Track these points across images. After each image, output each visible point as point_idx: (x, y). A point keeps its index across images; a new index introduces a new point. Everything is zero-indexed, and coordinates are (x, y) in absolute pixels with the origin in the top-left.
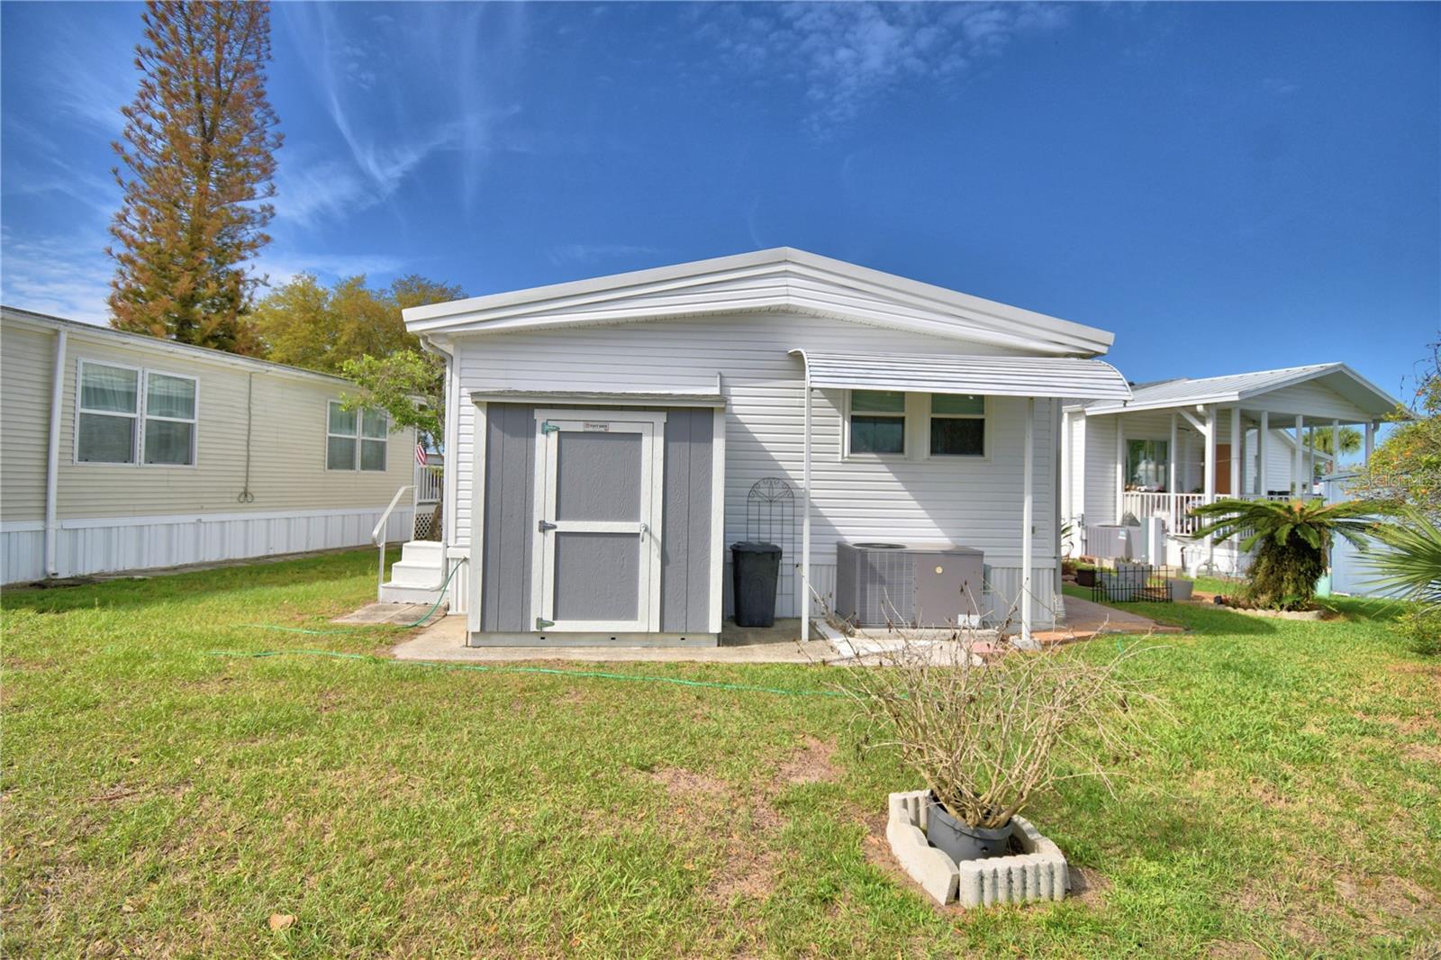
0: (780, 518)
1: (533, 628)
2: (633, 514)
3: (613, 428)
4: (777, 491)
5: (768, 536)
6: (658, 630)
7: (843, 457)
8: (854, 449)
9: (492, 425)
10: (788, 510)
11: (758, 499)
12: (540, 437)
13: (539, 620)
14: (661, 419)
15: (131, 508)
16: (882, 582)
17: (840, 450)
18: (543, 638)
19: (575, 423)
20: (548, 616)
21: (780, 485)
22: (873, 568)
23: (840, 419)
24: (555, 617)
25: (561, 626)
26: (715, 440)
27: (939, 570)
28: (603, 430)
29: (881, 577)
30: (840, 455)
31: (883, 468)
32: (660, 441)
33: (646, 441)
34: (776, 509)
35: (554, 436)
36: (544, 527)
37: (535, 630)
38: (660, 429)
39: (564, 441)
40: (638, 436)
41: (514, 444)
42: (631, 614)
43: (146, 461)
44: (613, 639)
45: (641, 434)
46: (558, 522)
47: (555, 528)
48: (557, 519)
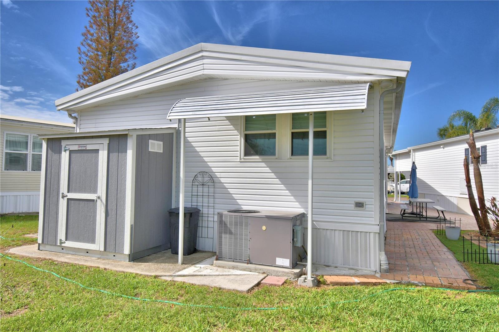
0: (207, 194)
1: (59, 244)
2: (95, 191)
3: (89, 147)
4: (206, 179)
5: (196, 204)
6: (103, 250)
7: (240, 159)
8: (246, 154)
9: (49, 149)
10: (211, 190)
11: (197, 184)
12: (63, 153)
13: (61, 241)
14: (106, 141)
15: (26, 188)
16: (231, 233)
17: (239, 155)
18: (63, 249)
19: (74, 146)
20: (63, 239)
21: (207, 176)
22: (225, 224)
23: (239, 137)
24: (66, 240)
25: (68, 244)
26: (128, 151)
27: (264, 228)
28: (84, 148)
29: (229, 230)
30: (239, 158)
31: (263, 164)
32: (106, 152)
33: (100, 152)
34: (206, 189)
35: (68, 152)
36: (63, 196)
37: (59, 245)
38: (106, 147)
39: (72, 155)
40: (97, 151)
41: (55, 156)
42: (92, 240)
43: (32, 171)
44: (87, 252)
45: (99, 150)
46: (68, 194)
47: (67, 196)
48: (68, 192)
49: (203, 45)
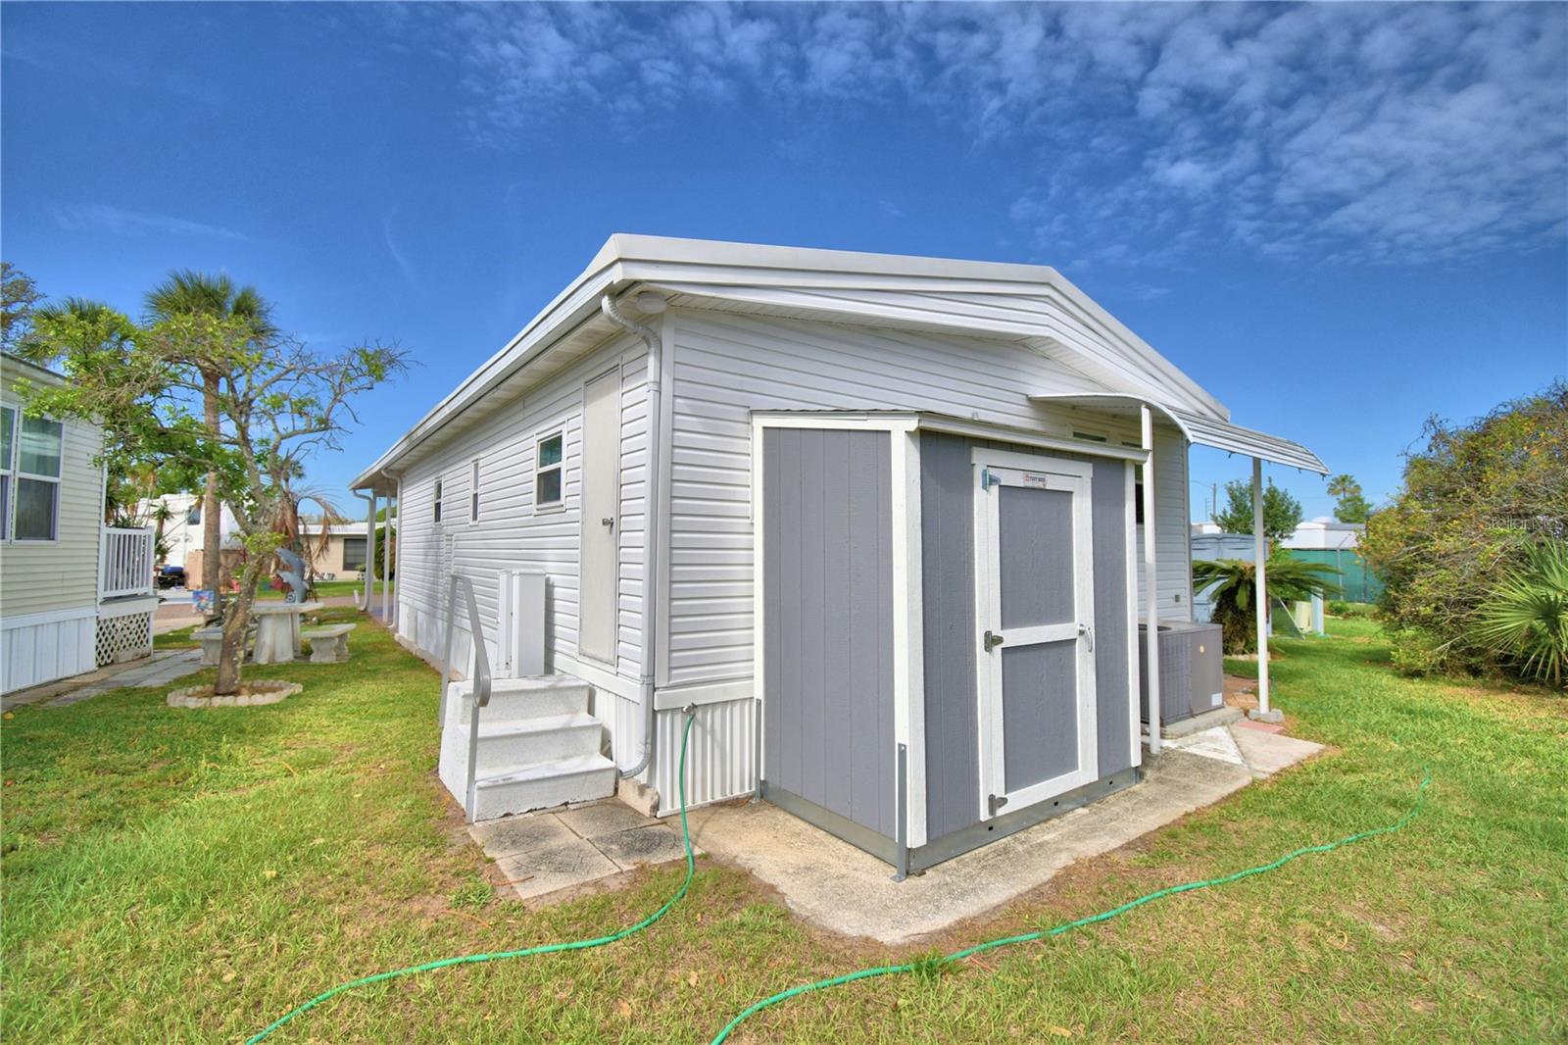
1: (984, 815)
2: (1067, 611)
3: (1050, 483)
6: (1097, 778)
12: (978, 494)
13: (991, 798)
18: (991, 829)
19: (1014, 472)
20: (1000, 789)
24: (1008, 787)
25: (1015, 801)
27: (1202, 649)
28: (1039, 485)
32: (1088, 504)
33: (1075, 500)
35: (995, 494)
36: (991, 641)
37: (986, 817)
39: (1004, 501)
40: (1068, 497)
44: (1056, 806)
45: (1072, 493)
46: (1005, 631)
47: (1002, 641)
48: (1003, 627)
49: (1050, 273)
